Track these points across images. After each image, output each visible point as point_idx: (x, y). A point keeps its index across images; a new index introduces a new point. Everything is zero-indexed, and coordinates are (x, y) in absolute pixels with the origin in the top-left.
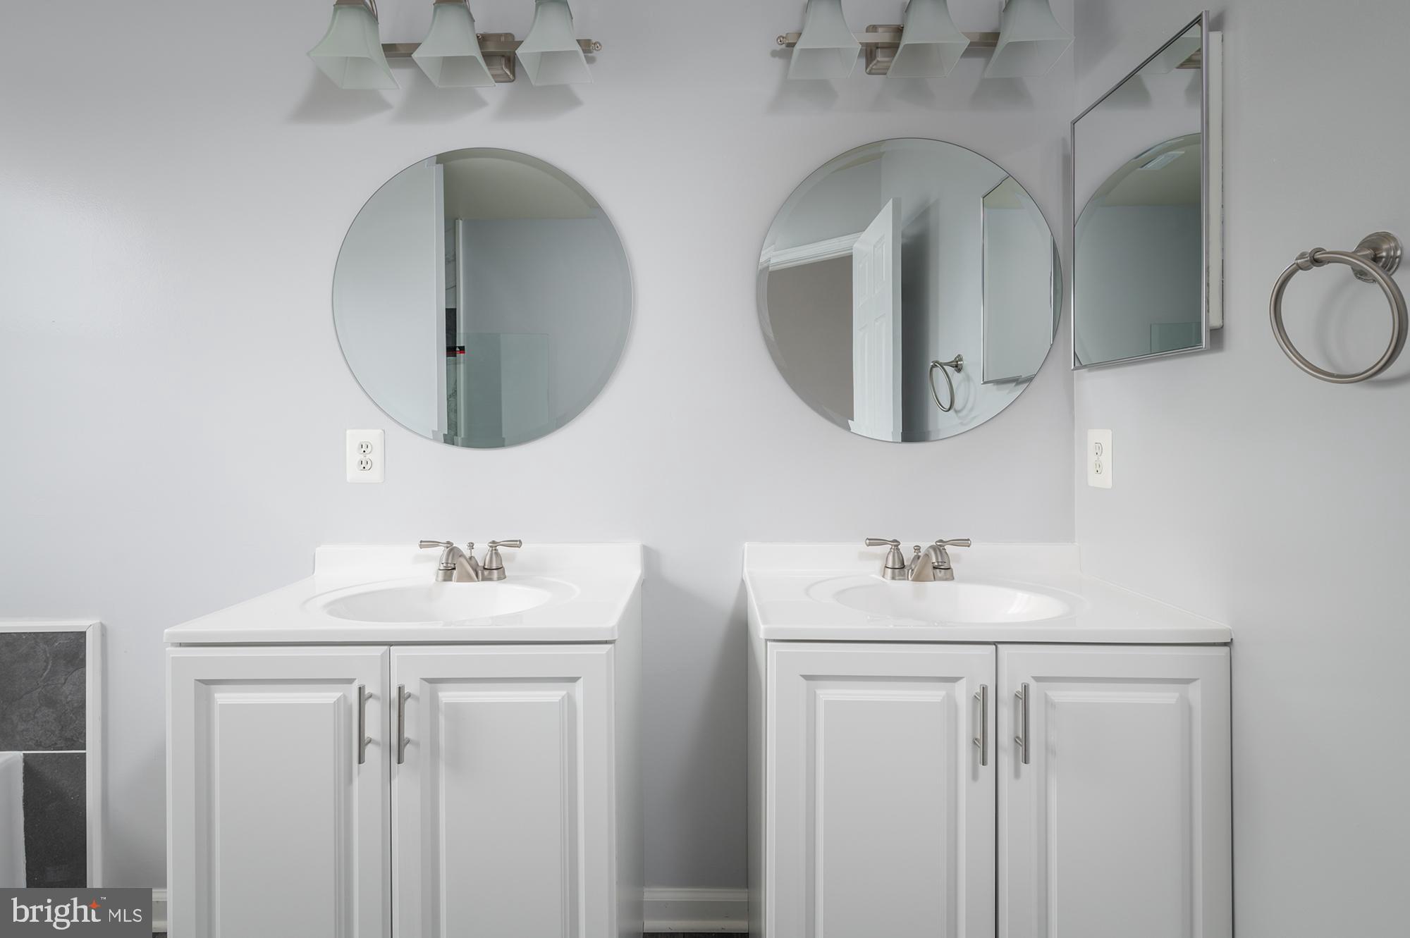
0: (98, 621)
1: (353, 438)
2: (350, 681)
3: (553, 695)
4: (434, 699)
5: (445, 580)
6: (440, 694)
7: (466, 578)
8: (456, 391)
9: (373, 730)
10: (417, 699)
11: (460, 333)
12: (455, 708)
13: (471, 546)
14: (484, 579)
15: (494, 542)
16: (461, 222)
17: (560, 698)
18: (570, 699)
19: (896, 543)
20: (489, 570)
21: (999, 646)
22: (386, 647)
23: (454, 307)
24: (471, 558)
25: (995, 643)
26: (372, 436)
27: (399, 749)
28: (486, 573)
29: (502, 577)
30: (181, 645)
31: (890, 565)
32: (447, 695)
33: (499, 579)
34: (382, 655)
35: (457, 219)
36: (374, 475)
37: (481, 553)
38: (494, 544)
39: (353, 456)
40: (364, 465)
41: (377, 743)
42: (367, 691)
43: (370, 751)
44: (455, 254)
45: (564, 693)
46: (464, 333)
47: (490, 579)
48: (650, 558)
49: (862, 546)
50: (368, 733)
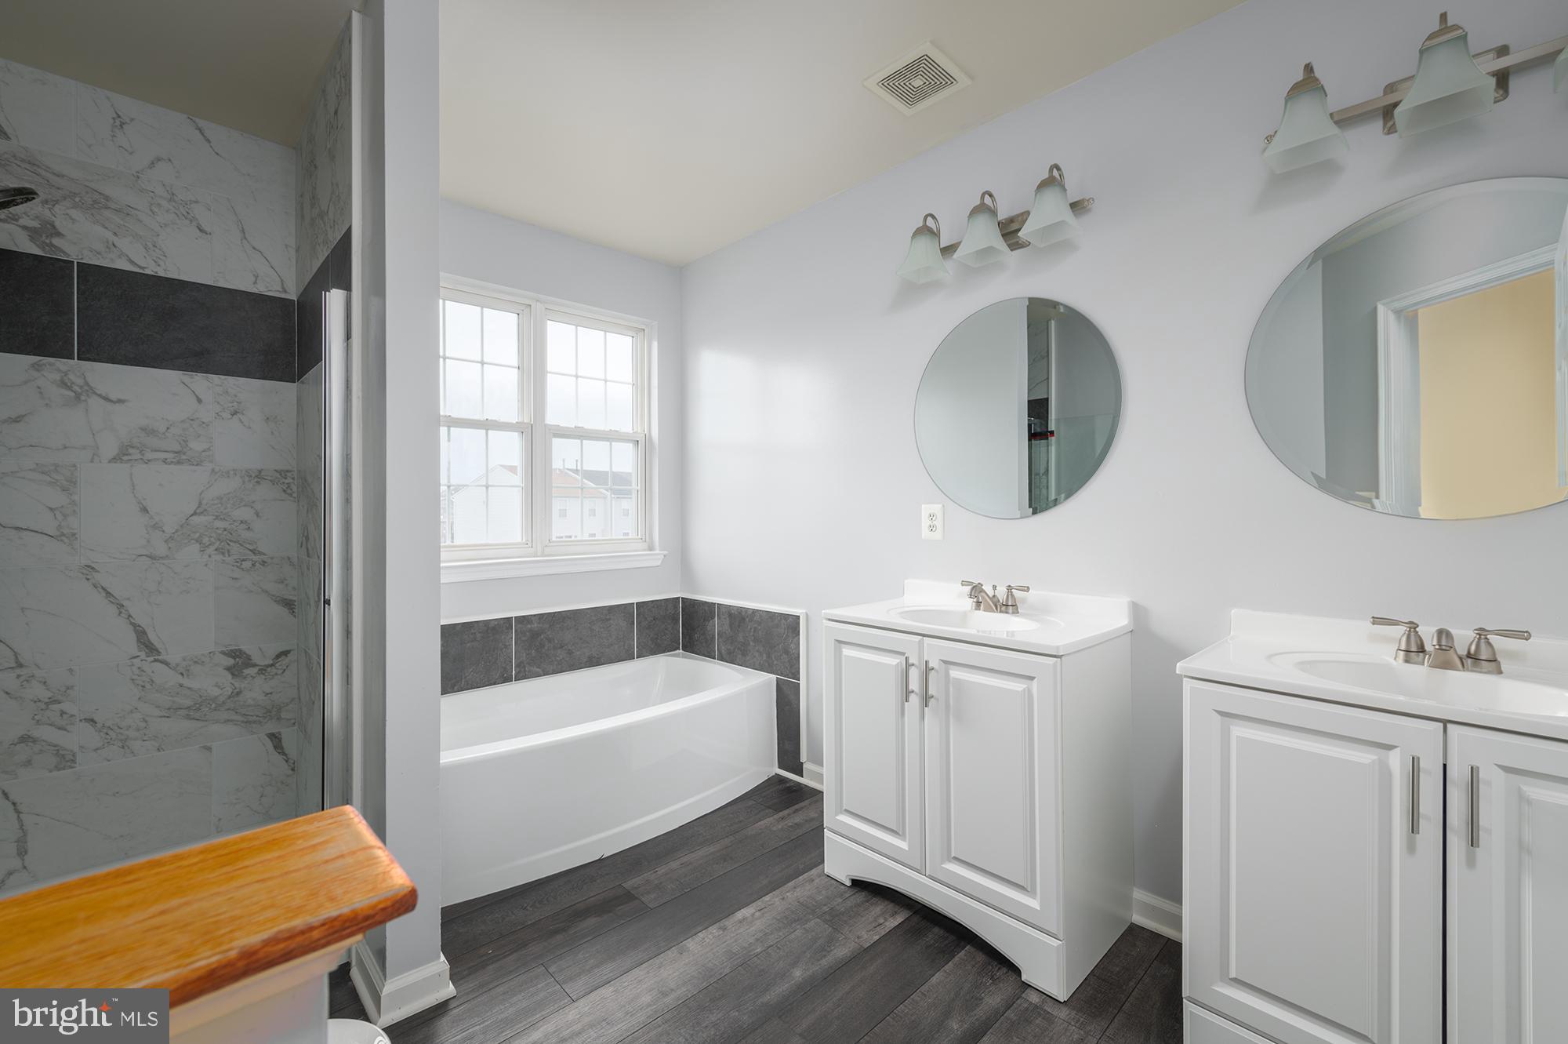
0: (804, 611)
1: (926, 509)
2: (903, 654)
3: (1018, 686)
4: (947, 675)
5: (976, 609)
6: (951, 672)
7: (988, 609)
8: (1048, 470)
9: (914, 684)
10: (937, 671)
11: (1051, 420)
12: (958, 681)
13: (995, 587)
14: (1001, 612)
15: (1009, 586)
16: (1053, 322)
17: (1022, 689)
18: (1029, 691)
19: (1413, 626)
20: (1007, 606)
21: (1449, 726)
22: (920, 637)
23: (1046, 397)
24: (994, 596)
25: (1446, 723)
26: (936, 508)
27: (926, 699)
28: (1003, 608)
29: (1016, 612)
30: (829, 620)
31: (1403, 647)
32: (955, 673)
33: (1013, 613)
34: (920, 641)
35: (1050, 320)
36: (937, 535)
37: (1001, 593)
38: (1010, 588)
39: (925, 522)
40: (932, 528)
41: (917, 694)
42: (911, 661)
43: (912, 697)
44: (1048, 350)
45: (1026, 686)
46: (1056, 419)
47: (1007, 613)
48: (1138, 612)
49: (1367, 624)
50: (911, 687)
